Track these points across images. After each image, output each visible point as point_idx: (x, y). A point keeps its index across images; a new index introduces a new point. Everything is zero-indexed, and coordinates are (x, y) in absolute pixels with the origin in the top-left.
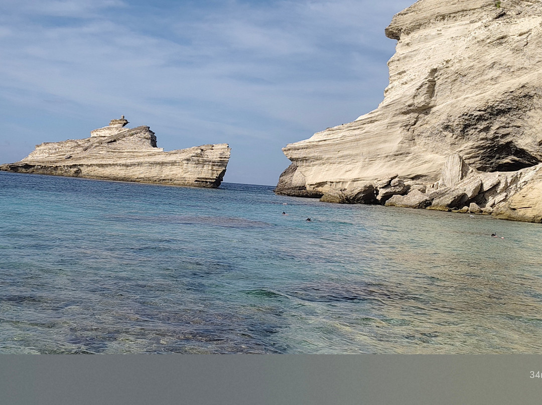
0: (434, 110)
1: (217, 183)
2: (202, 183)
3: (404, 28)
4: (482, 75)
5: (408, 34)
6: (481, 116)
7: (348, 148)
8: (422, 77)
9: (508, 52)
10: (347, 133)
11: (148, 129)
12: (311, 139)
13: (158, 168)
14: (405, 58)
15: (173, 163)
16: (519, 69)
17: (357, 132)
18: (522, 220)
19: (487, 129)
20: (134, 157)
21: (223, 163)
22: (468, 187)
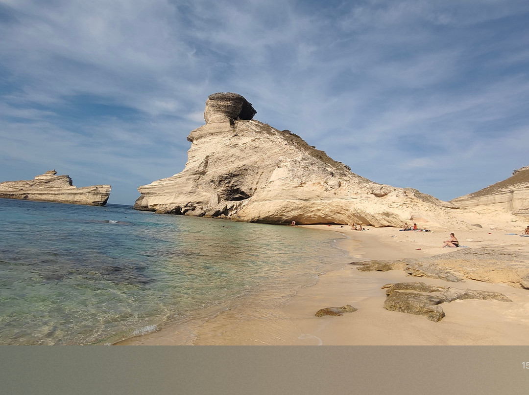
0: (207, 173)
1: (104, 204)
2: (96, 204)
3: (195, 137)
4: (228, 159)
5: (197, 140)
6: (227, 177)
7: (169, 189)
8: (203, 159)
9: (238, 151)
10: (168, 182)
11: (68, 177)
12: (151, 185)
13: (73, 196)
14: (195, 150)
15: (81, 194)
16: (242, 158)
17: (173, 182)
18: (243, 221)
19: (229, 183)
20: (59, 190)
21: (107, 194)
22: (221, 207)
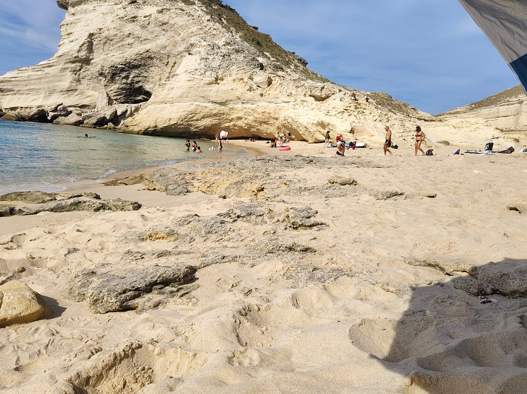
0: (92, 61)
3: (70, 2)
4: (122, 40)
5: (73, 7)
6: (122, 68)
7: (33, 84)
8: (84, 38)
9: (138, 28)
10: (32, 73)
12: (5, 76)
14: (71, 23)
16: (145, 40)
17: (40, 73)
18: (131, 132)
19: (127, 77)
22: (108, 113)
